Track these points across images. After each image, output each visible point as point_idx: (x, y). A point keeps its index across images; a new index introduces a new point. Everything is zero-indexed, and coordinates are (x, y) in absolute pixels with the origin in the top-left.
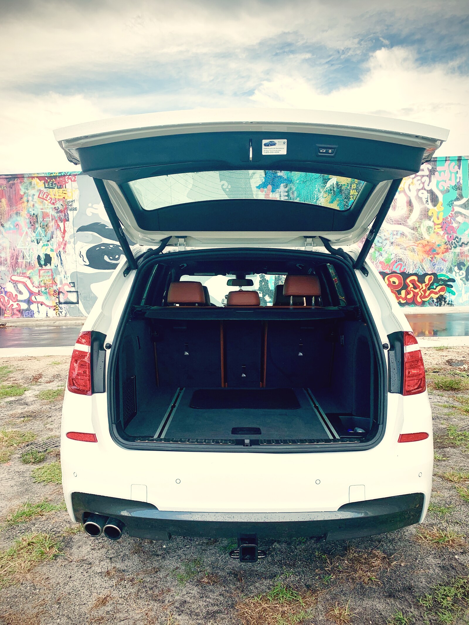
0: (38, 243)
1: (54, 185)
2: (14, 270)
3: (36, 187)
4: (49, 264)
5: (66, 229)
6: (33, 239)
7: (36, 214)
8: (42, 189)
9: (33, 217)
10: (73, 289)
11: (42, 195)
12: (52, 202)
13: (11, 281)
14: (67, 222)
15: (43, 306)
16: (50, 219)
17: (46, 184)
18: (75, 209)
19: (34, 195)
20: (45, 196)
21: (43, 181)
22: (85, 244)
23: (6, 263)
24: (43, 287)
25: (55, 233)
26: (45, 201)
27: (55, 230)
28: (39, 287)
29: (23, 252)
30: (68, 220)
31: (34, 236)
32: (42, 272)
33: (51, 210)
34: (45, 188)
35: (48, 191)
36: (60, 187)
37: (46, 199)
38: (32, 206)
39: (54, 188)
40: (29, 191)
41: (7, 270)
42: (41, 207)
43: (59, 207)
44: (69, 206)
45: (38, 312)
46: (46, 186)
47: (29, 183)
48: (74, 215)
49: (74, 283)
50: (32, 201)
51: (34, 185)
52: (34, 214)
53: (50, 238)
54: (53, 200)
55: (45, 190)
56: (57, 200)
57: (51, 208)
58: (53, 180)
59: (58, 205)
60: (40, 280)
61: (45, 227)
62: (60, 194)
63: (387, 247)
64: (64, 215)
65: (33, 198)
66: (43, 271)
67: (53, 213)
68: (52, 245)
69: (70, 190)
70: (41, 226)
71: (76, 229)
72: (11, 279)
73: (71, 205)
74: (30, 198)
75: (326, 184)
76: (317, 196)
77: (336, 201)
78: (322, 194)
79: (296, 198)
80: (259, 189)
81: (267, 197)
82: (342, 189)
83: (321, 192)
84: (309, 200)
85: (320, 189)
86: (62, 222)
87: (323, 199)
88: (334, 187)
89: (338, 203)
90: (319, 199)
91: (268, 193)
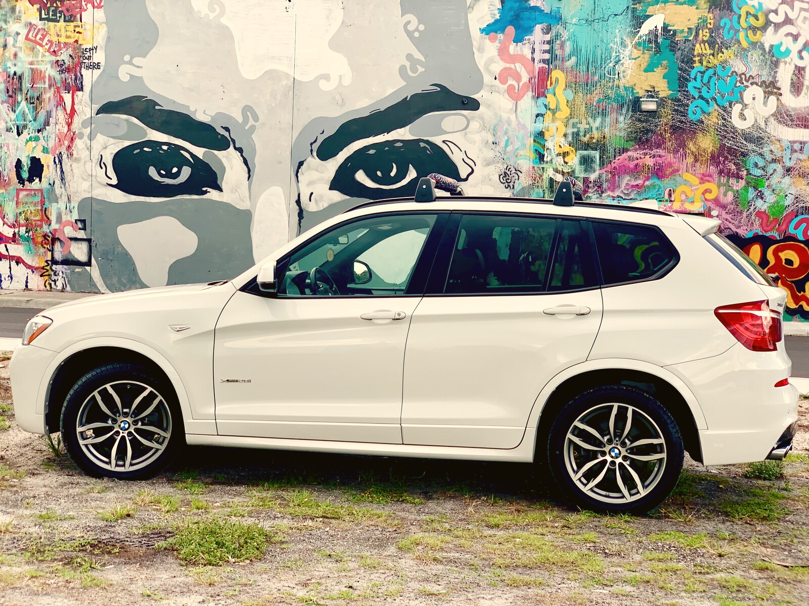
0: (19, 134)
1: (58, 15)
3: (22, 19)
4: (38, 179)
5: (76, 107)
6: (10, 124)
7: (18, 73)
8: (34, 22)
9: (13, 79)
10: (81, 234)
11: (34, 35)
12: (52, 50)
14: (78, 93)
15: (21, 265)
16: (47, 85)
17: (43, 12)
18: (97, 66)
19: (18, 34)
20: (39, 36)
21: (38, 6)
22: (112, 141)
24: (23, 226)
25: (54, 114)
26: (38, 46)
27: (54, 109)
28: (14, 226)
30: (81, 89)
31: (13, 119)
32: (22, 194)
33: (49, 66)
34: (41, 19)
35: (46, 27)
36: (71, 18)
37: (41, 42)
38: (12, 57)
39: (58, 21)
40: (9, 25)
42: (30, 59)
43: (66, 61)
44: (86, 58)
45: (9, 278)
46: (43, 16)
47: (10, 9)
48: (95, 78)
49: (83, 221)
50: (14, 46)
51: (19, 12)
52: (15, 74)
53: (43, 124)
54: (54, 45)
55: (40, 25)
56: (62, 46)
57: (50, 61)
58: (56, 4)
59: (64, 56)
60: (18, 211)
61: (36, 101)
62: (69, 34)
63: (775, 180)
64: (73, 77)
65: (15, 41)
66: (25, 193)
67: (51, 72)
68: (46, 138)
69: (89, 27)
70: (27, 99)
71: (96, 107)
73: (89, 58)
74: (10, 41)
75: (640, 28)
76: (617, 54)
77: (659, 68)
78: (629, 49)
79: (570, 57)
80: (487, 34)
81: (503, 52)
82: (676, 39)
83: (626, 47)
84: (599, 63)
85: (624, 38)
86: (69, 93)
87: (631, 61)
88: (656, 36)
89: (666, 71)
90: (621, 62)
91: (507, 44)
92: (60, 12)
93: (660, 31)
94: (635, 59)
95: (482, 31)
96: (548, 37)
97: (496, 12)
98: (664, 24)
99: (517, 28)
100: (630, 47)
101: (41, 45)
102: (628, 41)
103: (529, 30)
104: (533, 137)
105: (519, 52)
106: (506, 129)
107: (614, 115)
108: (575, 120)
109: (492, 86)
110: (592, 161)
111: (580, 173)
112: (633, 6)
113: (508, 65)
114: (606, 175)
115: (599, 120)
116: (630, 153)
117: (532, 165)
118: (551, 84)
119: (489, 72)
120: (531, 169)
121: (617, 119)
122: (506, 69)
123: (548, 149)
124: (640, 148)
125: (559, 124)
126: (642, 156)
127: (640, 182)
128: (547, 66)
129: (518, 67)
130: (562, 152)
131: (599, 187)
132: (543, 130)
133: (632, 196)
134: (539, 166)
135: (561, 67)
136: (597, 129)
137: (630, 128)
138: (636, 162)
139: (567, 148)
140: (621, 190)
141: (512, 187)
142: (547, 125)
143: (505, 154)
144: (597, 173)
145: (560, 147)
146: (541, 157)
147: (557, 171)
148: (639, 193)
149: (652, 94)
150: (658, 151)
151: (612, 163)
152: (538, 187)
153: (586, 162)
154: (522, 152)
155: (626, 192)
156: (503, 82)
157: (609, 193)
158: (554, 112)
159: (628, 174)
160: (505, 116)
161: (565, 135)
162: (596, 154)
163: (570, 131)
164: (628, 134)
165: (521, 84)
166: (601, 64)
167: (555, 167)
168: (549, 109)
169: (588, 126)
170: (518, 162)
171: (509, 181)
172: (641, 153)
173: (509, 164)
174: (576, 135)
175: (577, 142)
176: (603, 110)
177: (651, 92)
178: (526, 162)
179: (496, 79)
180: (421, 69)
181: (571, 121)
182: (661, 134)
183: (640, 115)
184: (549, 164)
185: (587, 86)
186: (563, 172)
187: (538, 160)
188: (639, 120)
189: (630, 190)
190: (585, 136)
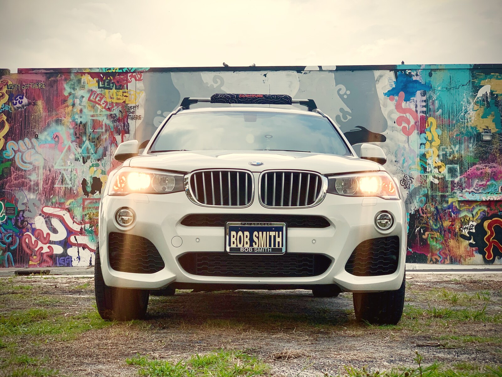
0: (84, 162)
1: (111, 85)
2: (48, 199)
3: (86, 87)
4: (98, 192)
6: (78, 156)
7: (84, 122)
8: (94, 89)
9: (80, 126)
11: (94, 98)
12: (107, 107)
13: (43, 214)
14: (127, 135)
15: (87, 250)
16: (104, 130)
17: (101, 83)
18: (139, 117)
19: (83, 97)
20: (98, 99)
21: (97, 79)
23: (37, 188)
24: (87, 223)
25: (109, 148)
26: (97, 105)
27: (109, 146)
28: (81, 224)
29: (63, 174)
30: (128, 132)
31: (79, 153)
32: (87, 202)
33: (105, 118)
34: (99, 87)
35: (103, 93)
36: (120, 87)
37: (99, 102)
38: (79, 112)
39: (111, 89)
40: (76, 92)
41: (37, 199)
42: (92, 113)
43: (117, 115)
44: (131, 113)
45: (78, 259)
46: (101, 86)
47: (77, 81)
48: (137, 125)
50: (80, 104)
51: (84, 83)
52: (81, 123)
53: (101, 156)
54: (109, 105)
55: (99, 91)
56: (114, 105)
57: (106, 115)
58: (110, 78)
59: (116, 111)
60: (84, 213)
61: (96, 141)
62: (119, 97)
64: (122, 125)
65: (81, 101)
66: (89, 201)
67: (106, 121)
68: (103, 165)
69: (132, 93)
70: (89, 139)
72: (42, 211)
73: (133, 112)
74: (77, 101)
75: (477, 93)
76: (466, 108)
77: (490, 116)
78: (472, 105)
79: (438, 110)
80: (388, 96)
81: (398, 107)
82: (498, 99)
83: (470, 103)
84: (455, 113)
85: (469, 99)
86: (119, 135)
87: (474, 112)
88: (487, 98)
89: (494, 118)
90: (468, 112)
91: (400, 102)
92: (113, 83)
93: (489, 95)
94: (476, 111)
95: (385, 94)
96: (424, 98)
97: (393, 83)
98: (491, 90)
99: (406, 92)
100: (472, 104)
101: (99, 104)
102: (471, 101)
103: (413, 94)
104: (419, 157)
105: (408, 107)
106: (403, 153)
107: (466, 143)
108: (444, 147)
109: (393, 127)
110: (456, 171)
111: (449, 178)
112: (472, 80)
113: (402, 115)
114: (465, 179)
115: (458, 146)
116: (477, 166)
117: (419, 174)
118: (428, 125)
119: (391, 119)
120: (419, 176)
121: (468, 146)
122: (400, 117)
123: (428, 164)
124: (483, 163)
125: (434, 149)
126: (484, 168)
127: (484, 183)
128: (425, 115)
129: (408, 115)
130: (437, 166)
131: (460, 186)
132: (425, 153)
133: (480, 191)
134: (424, 174)
135: (433, 116)
136: (457, 151)
137: (476, 151)
138: (481, 171)
139: (440, 163)
140: (473, 188)
141: (408, 188)
142: (427, 150)
143: (403, 168)
144: (459, 178)
145: (436, 162)
146: (425, 169)
147: (434, 177)
148: (484, 190)
149: (487, 130)
150: (493, 164)
151: (467, 172)
152: (424, 187)
153: (452, 171)
154: (413, 167)
155: (476, 189)
156: (400, 124)
157: (467, 189)
158: (431, 142)
159: (477, 178)
160: (402, 145)
161: (438, 156)
162: (458, 167)
163: (441, 153)
164: (475, 155)
165: (410, 126)
166: (457, 113)
167: (433, 175)
168: (428, 140)
169: (451, 150)
170: (411, 172)
171: (406, 184)
172: (484, 165)
173: (405, 174)
174: (445, 155)
175: (446, 160)
176: (459, 140)
177: (486, 129)
178: (416, 173)
179: (395, 123)
180: (349, 117)
181: (441, 147)
182: (494, 154)
183: (481, 143)
184: (430, 173)
185: (449, 127)
186: (438, 177)
187: (423, 171)
188: (481, 146)
189: (479, 188)
190: (450, 156)
